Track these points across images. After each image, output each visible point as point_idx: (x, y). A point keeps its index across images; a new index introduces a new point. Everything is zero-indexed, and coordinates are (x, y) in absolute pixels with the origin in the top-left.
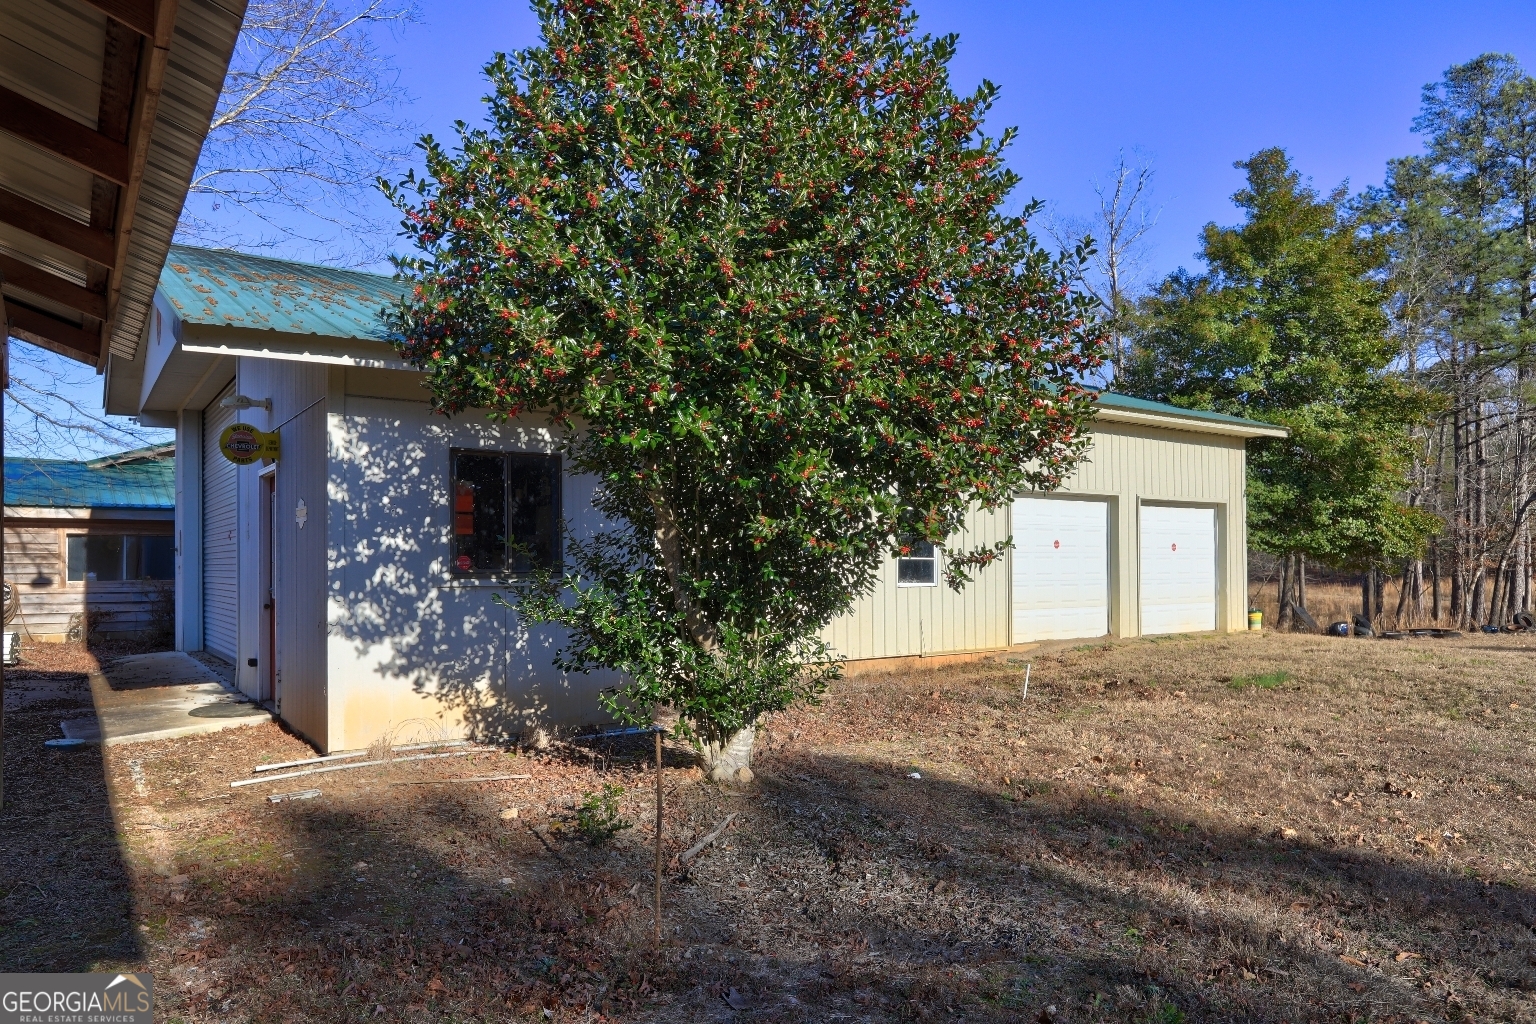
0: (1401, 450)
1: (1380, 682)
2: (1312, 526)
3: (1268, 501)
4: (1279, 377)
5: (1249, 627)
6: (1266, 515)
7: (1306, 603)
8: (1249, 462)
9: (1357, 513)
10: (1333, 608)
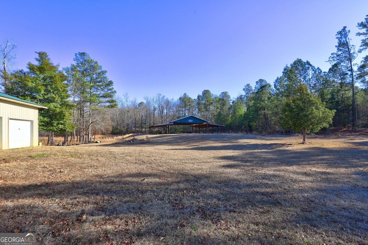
0: (70, 113)
1: (64, 154)
2: (53, 126)
3: (43, 121)
4: (46, 97)
5: (39, 145)
6: (43, 123)
7: (54, 141)
8: (39, 113)
9: (62, 124)
10: (59, 141)
